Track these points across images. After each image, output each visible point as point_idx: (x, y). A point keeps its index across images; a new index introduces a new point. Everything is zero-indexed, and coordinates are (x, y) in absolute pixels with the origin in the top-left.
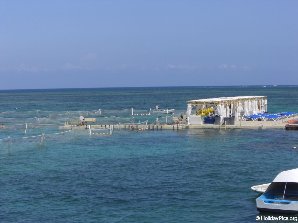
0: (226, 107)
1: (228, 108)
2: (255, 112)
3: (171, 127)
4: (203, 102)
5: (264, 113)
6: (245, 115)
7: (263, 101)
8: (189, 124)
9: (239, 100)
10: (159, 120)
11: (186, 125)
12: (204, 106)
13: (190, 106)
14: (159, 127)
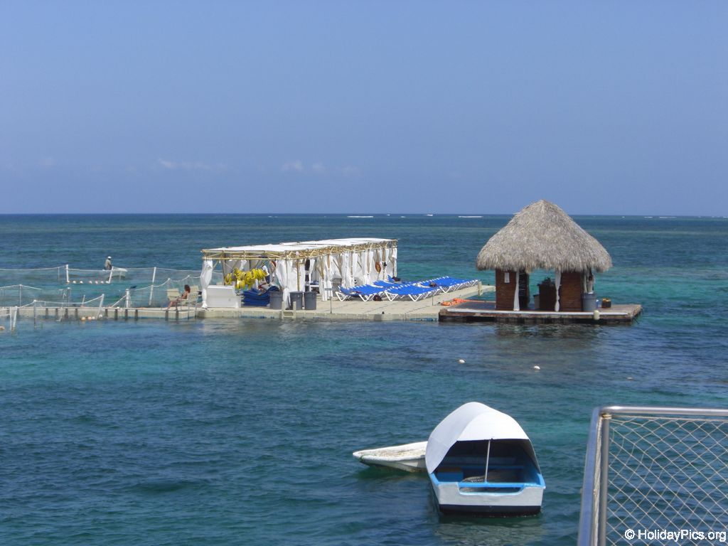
0: (296, 265)
1: (302, 267)
2: (368, 280)
3: (159, 312)
4: (241, 254)
5: (390, 279)
6: (343, 285)
7: (387, 250)
8: (205, 305)
9: (329, 248)
11: (199, 309)
12: (244, 262)
13: (209, 263)
14: (132, 312)
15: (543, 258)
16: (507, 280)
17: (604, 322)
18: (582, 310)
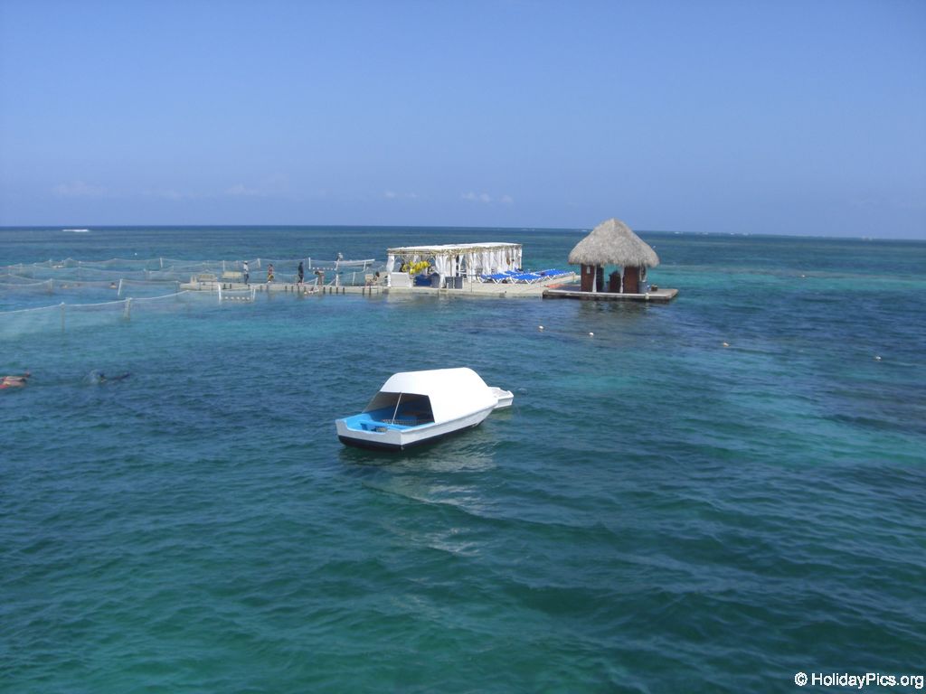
0: (450, 259)
1: (454, 261)
2: (502, 270)
3: (358, 289)
4: (414, 252)
5: (516, 270)
6: (483, 273)
7: (515, 251)
8: (389, 285)
9: (473, 249)
10: (340, 277)
11: (385, 288)
12: (416, 257)
13: (392, 257)
14: (341, 289)
15: (613, 258)
16: (588, 271)
17: (652, 300)
18: (638, 293)
